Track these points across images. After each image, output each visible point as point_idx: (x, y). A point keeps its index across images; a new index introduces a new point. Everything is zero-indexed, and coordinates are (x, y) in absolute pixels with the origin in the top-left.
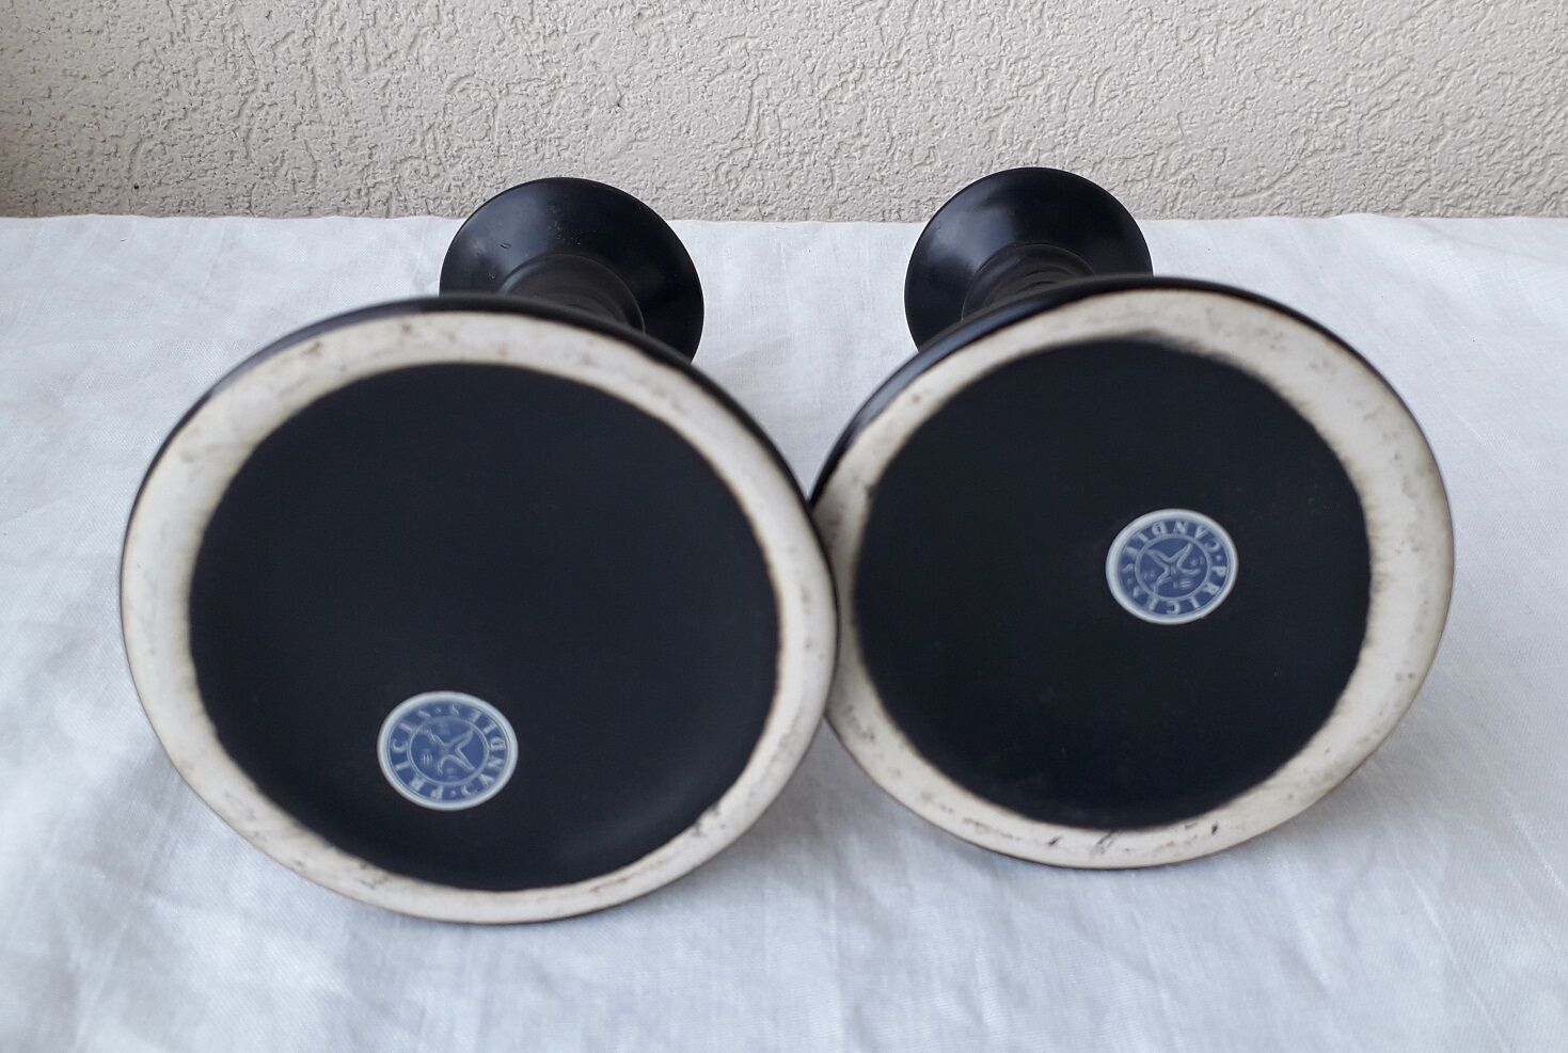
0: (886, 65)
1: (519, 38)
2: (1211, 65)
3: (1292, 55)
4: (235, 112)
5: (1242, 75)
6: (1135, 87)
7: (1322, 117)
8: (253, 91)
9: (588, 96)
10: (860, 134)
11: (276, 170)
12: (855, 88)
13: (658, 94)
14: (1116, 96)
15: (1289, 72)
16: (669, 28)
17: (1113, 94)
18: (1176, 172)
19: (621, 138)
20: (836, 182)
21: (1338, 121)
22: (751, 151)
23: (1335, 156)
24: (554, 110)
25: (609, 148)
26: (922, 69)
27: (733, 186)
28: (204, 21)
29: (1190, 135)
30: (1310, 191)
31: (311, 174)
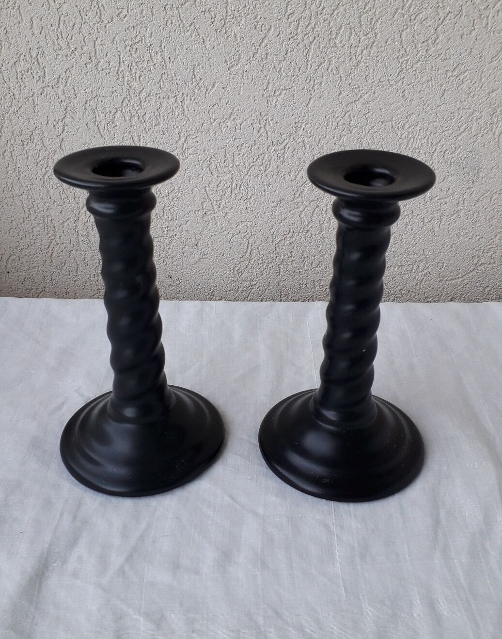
0: (302, 232)
1: (158, 221)
2: (437, 231)
3: (473, 228)
4: (47, 246)
5: (451, 235)
6: (404, 240)
7: (485, 251)
8: (55, 238)
9: (185, 242)
10: (291, 256)
11: (62, 267)
12: (290, 240)
13: (212, 242)
14: (397, 243)
15: (471, 234)
16: (217, 218)
17: (396, 242)
18: (422, 271)
19: (197, 258)
20: (281, 273)
21: (492, 253)
22: (248, 262)
23: (491, 266)
24: (171, 247)
25: (192, 261)
26: (317, 233)
27: (240, 274)
28: (37, 214)
29: (428, 257)
30: (480, 279)
31: (76, 269)
